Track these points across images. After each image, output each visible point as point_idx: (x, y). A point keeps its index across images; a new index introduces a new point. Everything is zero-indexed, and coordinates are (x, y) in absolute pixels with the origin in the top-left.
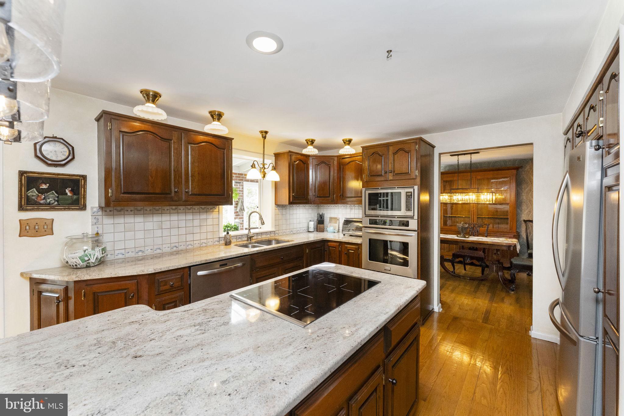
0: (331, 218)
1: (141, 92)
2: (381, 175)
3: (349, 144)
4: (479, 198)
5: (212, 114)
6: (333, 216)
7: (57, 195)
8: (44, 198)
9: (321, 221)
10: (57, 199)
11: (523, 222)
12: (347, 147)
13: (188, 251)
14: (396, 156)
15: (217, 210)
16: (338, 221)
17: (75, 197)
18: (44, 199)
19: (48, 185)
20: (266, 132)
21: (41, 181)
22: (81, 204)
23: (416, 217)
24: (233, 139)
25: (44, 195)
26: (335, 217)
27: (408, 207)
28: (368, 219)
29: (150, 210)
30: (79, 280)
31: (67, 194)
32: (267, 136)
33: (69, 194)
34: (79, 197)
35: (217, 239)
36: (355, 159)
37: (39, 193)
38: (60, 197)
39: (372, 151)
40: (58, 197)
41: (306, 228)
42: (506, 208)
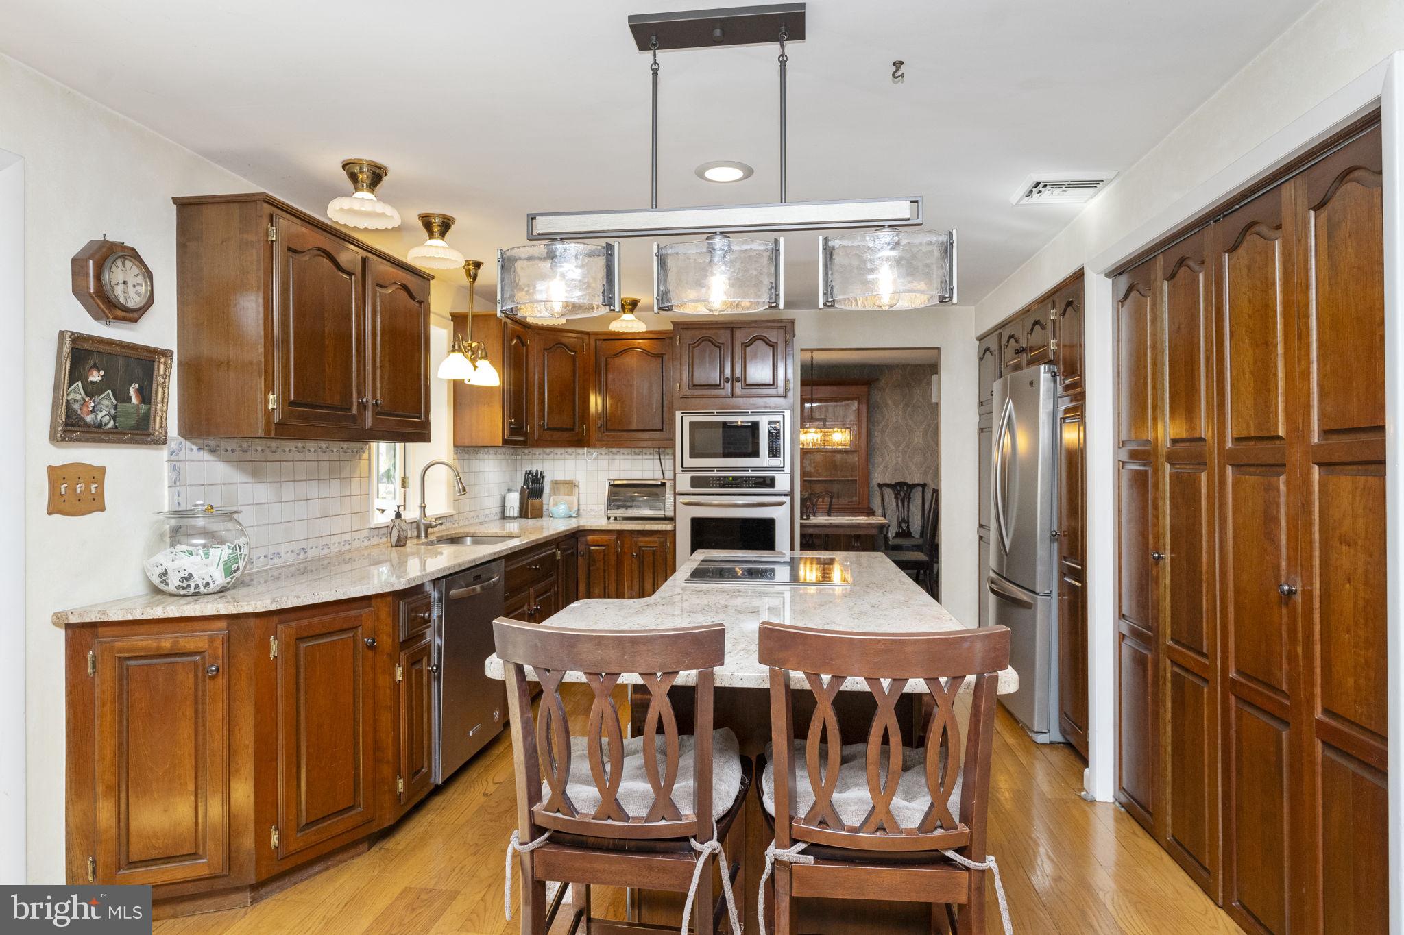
0: (556, 484)
1: (344, 167)
2: (716, 385)
3: (632, 311)
4: (827, 439)
5: (427, 222)
6: (560, 477)
7: (115, 402)
8: (94, 407)
9: (533, 488)
10: (113, 412)
11: (877, 488)
12: (628, 317)
13: (347, 557)
14: (748, 349)
15: (365, 456)
16: (577, 489)
17: (143, 408)
18: (93, 411)
19: (102, 372)
20: (478, 265)
21: (91, 362)
22: (154, 427)
23: (788, 469)
24: (433, 278)
25: (94, 402)
26: (568, 478)
27: (773, 450)
28: (688, 476)
29: (233, 451)
30: (279, 608)
31: (129, 400)
32: (480, 272)
33: (135, 401)
34: (149, 409)
35: (366, 533)
36: (639, 343)
37: (87, 395)
38: (120, 405)
39: (699, 334)
40: (115, 407)
41: (498, 510)
42: (854, 458)
